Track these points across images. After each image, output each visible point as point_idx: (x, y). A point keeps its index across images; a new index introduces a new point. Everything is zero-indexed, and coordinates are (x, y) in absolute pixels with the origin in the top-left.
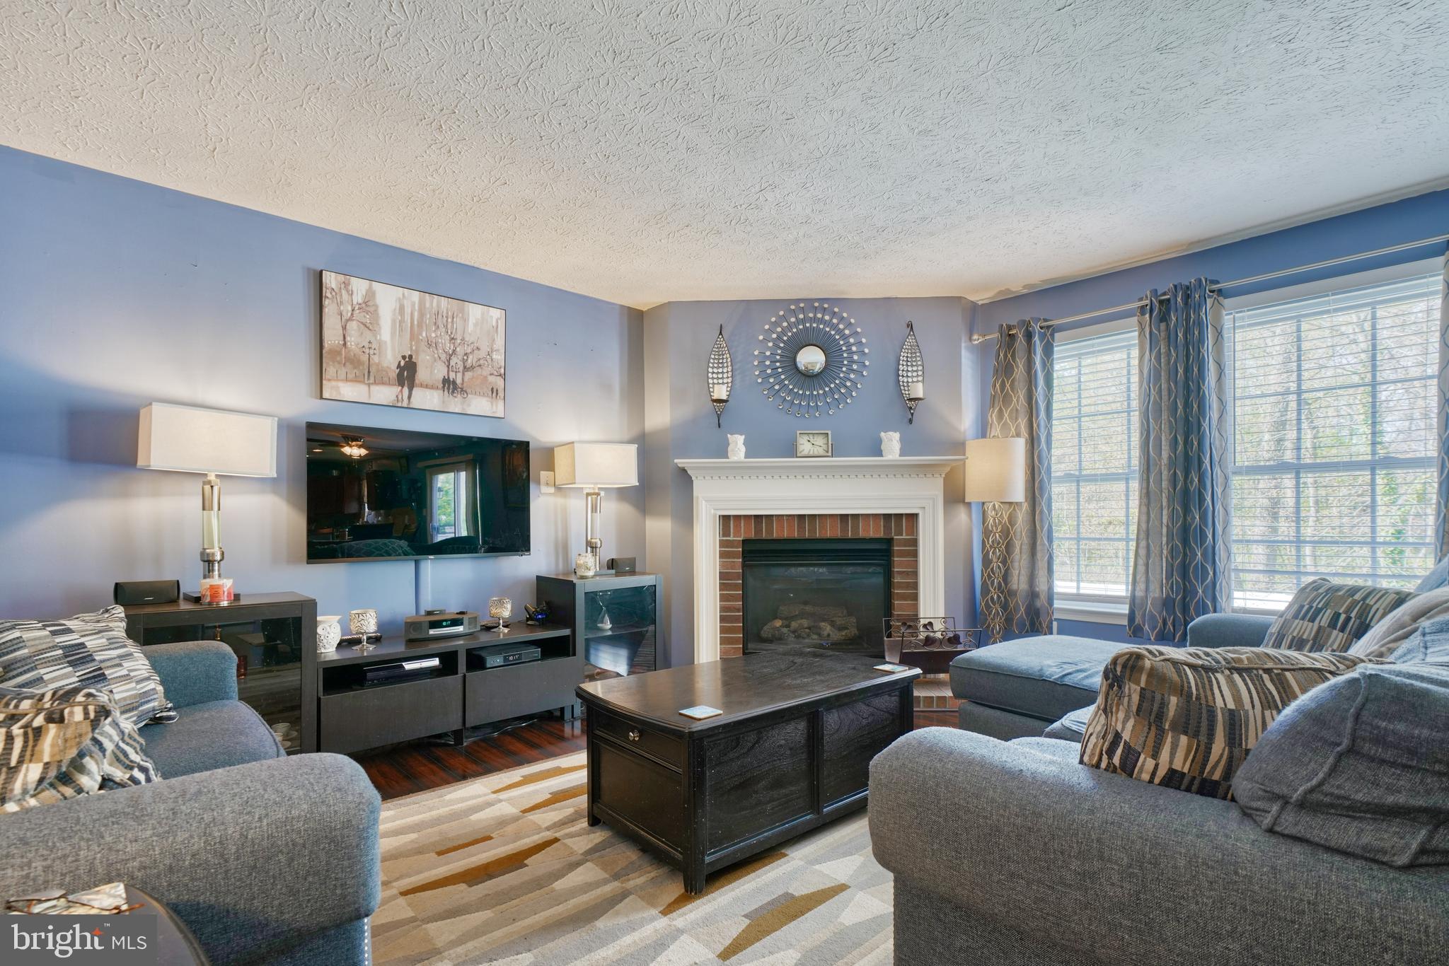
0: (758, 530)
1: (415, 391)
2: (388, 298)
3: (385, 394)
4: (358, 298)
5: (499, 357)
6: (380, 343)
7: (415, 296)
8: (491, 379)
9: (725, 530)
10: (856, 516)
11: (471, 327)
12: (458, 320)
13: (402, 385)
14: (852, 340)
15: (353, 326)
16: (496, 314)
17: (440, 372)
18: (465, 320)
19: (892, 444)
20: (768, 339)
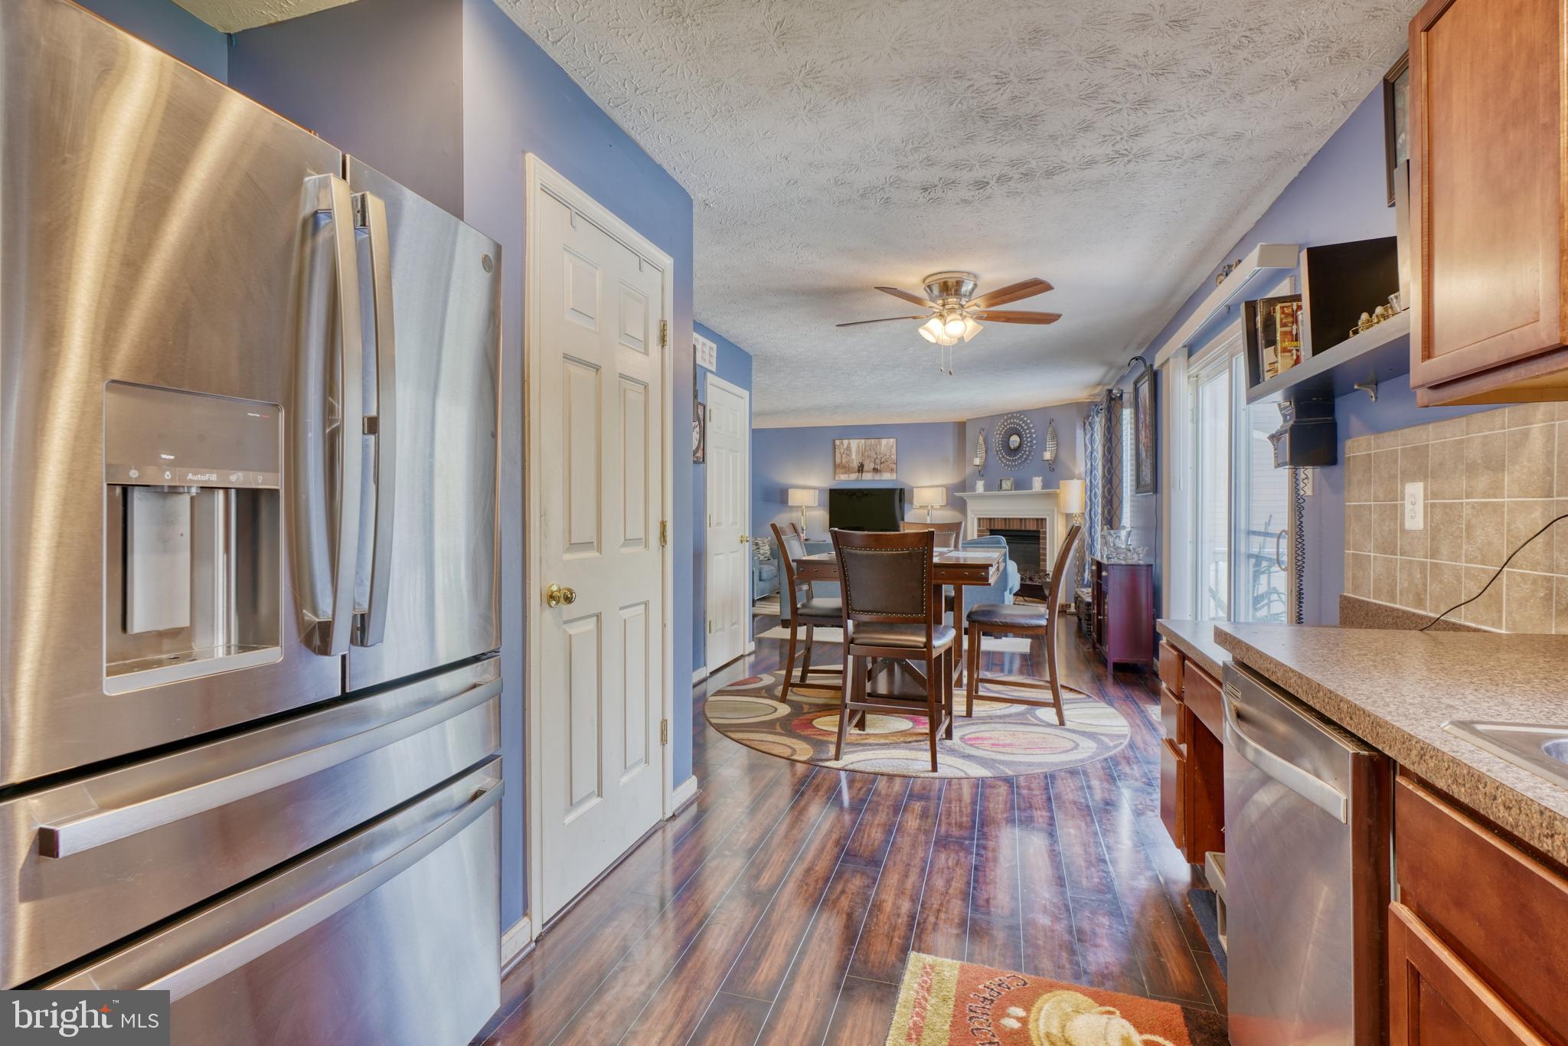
0: (990, 526)
1: (864, 474)
2: (855, 444)
3: (854, 476)
4: (845, 447)
5: (894, 457)
6: (852, 459)
7: (863, 441)
8: (891, 465)
9: (979, 526)
10: (1025, 519)
11: (883, 448)
12: (878, 446)
13: (859, 472)
14: (1027, 431)
15: (844, 455)
16: (892, 441)
17: (872, 466)
18: (881, 445)
19: (1037, 483)
20: (997, 434)
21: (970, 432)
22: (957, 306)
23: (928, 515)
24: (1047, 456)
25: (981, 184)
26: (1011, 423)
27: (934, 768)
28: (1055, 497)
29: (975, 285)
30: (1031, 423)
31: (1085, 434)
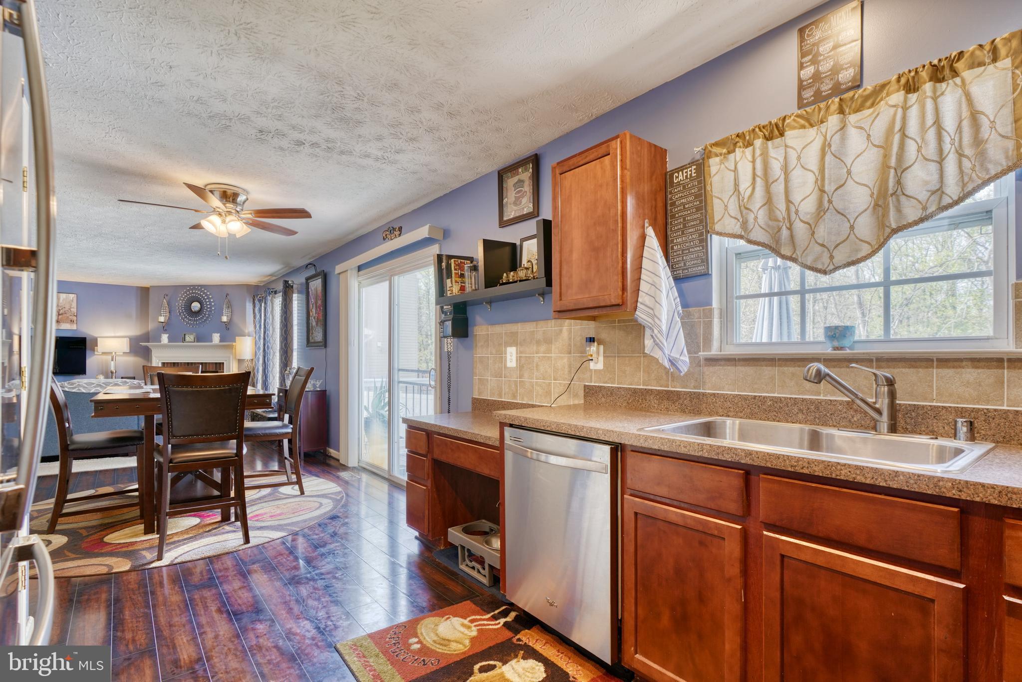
5: (74, 310)
8: (70, 317)
10: (206, 363)
14: (207, 300)
19: (216, 338)
20: (180, 300)
21: (152, 296)
22: (234, 211)
23: (112, 360)
24: (225, 319)
25: (300, 143)
26: (193, 293)
27: (247, 540)
28: (231, 347)
29: (247, 199)
30: (210, 294)
31: (254, 306)
